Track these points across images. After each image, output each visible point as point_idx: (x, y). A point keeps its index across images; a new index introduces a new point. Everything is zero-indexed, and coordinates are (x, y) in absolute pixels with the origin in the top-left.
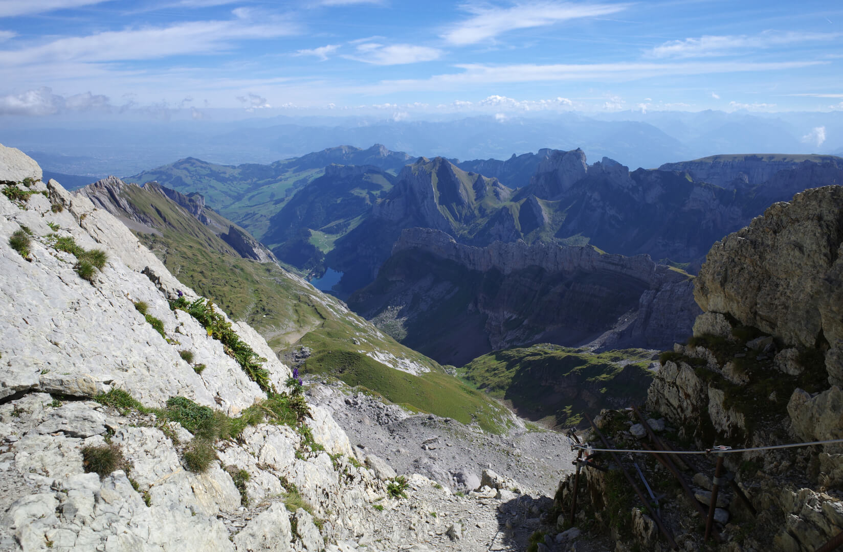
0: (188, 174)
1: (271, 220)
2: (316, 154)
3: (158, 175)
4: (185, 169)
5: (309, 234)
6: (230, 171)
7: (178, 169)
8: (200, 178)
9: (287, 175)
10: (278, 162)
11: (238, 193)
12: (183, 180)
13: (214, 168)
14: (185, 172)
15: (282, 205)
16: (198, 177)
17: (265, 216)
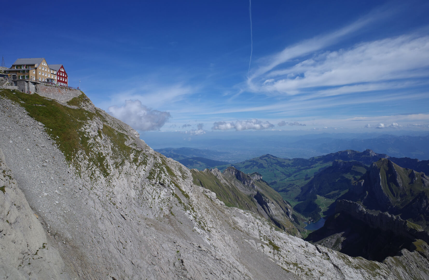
0: (266, 163)
1: (302, 189)
2: (333, 154)
3: (252, 162)
4: (265, 160)
5: (316, 198)
6: (287, 162)
7: (262, 160)
8: (272, 165)
9: (317, 164)
10: (313, 158)
11: (289, 173)
12: (263, 165)
13: (279, 160)
14: (265, 161)
15: (308, 181)
16: (271, 164)
17: (299, 186)
